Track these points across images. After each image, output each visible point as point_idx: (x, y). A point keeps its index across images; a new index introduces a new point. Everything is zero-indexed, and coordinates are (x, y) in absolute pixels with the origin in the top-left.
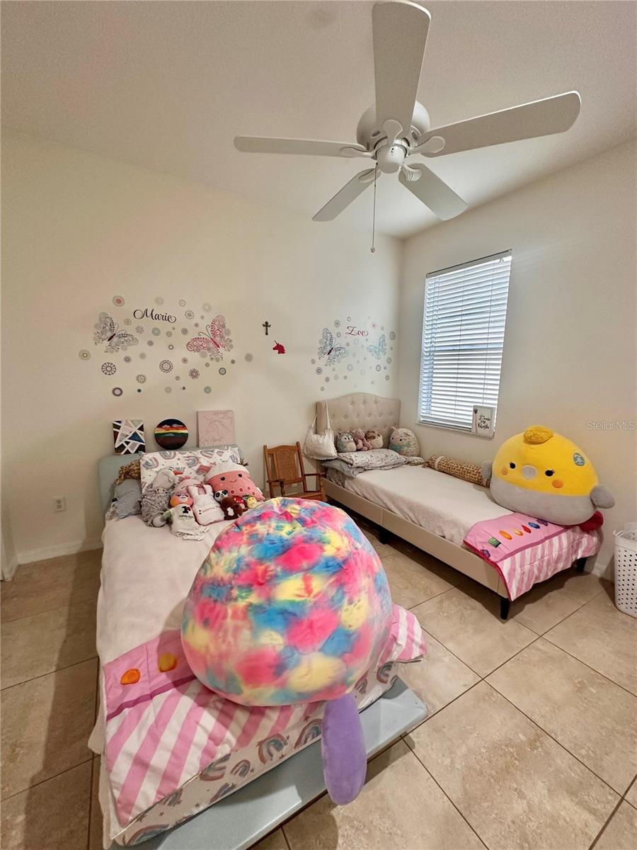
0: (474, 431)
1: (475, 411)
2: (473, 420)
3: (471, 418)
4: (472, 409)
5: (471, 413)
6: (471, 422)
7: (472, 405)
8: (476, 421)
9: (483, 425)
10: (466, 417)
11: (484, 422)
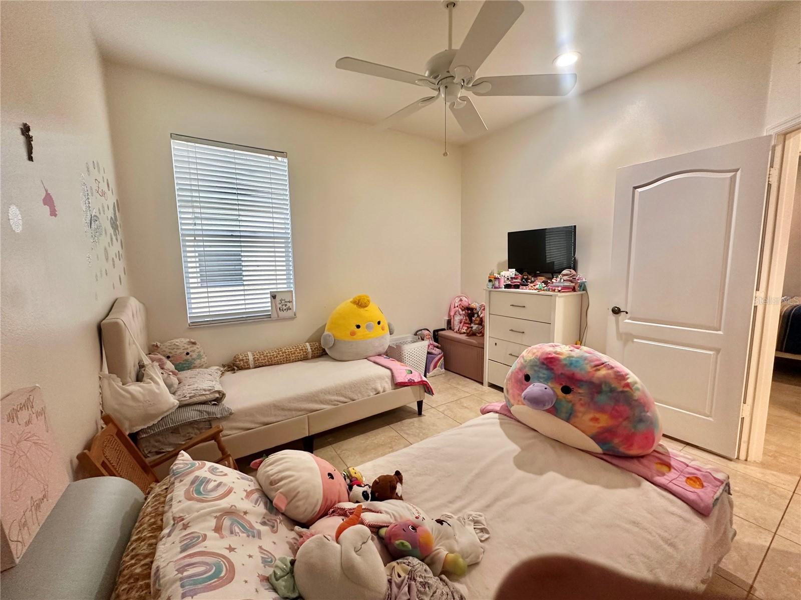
0: (274, 316)
1: (274, 297)
2: (272, 306)
3: (269, 304)
4: (269, 296)
5: (269, 300)
6: (270, 308)
7: (268, 291)
8: (276, 306)
9: (284, 308)
10: (264, 304)
11: (286, 305)
